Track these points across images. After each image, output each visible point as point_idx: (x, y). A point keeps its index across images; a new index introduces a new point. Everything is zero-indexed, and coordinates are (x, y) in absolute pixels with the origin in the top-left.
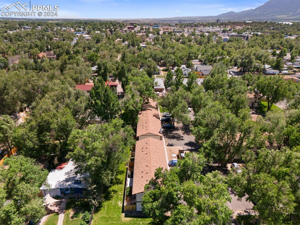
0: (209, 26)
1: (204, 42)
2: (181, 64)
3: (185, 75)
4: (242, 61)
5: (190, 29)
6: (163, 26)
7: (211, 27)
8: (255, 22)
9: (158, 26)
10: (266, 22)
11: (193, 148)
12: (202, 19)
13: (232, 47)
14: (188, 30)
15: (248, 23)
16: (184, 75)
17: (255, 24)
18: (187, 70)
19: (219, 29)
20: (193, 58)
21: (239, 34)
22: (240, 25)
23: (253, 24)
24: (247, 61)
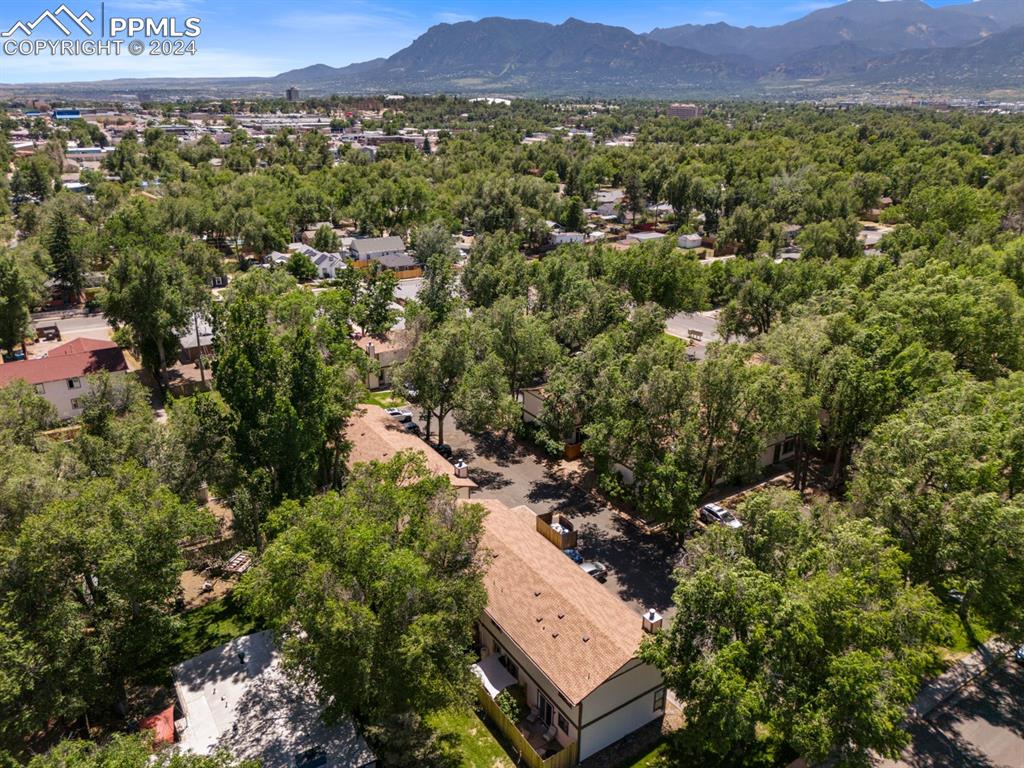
0: (273, 112)
1: (310, 164)
2: (287, 241)
3: (327, 276)
4: (486, 214)
5: (211, 122)
6: (94, 112)
7: (279, 113)
8: (414, 99)
9: (77, 113)
10: (443, 99)
11: (561, 501)
12: (225, 87)
13: (412, 173)
14: (208, 124)
15: (393, 102)
16: (321, 275)
17: (416, 103)
18: (331, 259)
19: (317, 119)
20: (316, 216)
21: (389, 134)
22: (371, 107)
23: (409, 105)
24: (500, 211)
